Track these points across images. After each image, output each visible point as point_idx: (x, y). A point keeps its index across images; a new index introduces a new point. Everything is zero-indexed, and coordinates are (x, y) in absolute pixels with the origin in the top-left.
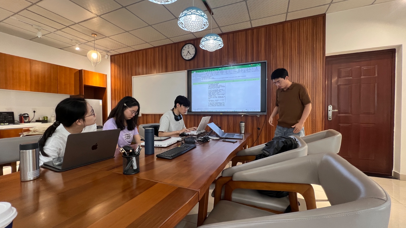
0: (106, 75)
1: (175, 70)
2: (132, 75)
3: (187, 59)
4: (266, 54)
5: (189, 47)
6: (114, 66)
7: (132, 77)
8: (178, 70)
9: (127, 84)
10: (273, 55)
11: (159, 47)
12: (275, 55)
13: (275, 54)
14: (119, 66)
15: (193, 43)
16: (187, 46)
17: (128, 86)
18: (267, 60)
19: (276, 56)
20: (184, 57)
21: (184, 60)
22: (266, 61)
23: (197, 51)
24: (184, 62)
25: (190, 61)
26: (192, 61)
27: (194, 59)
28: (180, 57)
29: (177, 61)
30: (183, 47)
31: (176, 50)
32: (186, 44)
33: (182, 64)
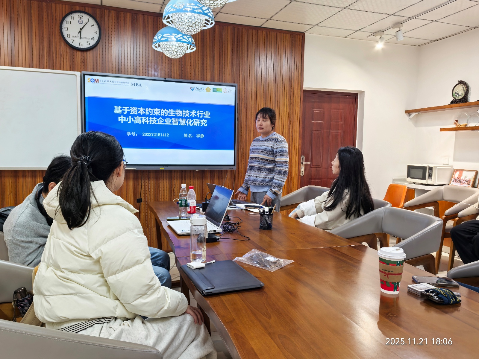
5: (83, 19)
8: (50, 69)
10: (243, 75)
18: (237, 83)
20: (69, 40)
23: (103, 35)
24: (66, 51)
25: (85, 53)
26: (88, 53)
27: (94, 49)
28: (55, 35)
29: (46, 45)
30: (67, 15)
31: (43, 18)
32: (74, 10)
33: (61, 55)
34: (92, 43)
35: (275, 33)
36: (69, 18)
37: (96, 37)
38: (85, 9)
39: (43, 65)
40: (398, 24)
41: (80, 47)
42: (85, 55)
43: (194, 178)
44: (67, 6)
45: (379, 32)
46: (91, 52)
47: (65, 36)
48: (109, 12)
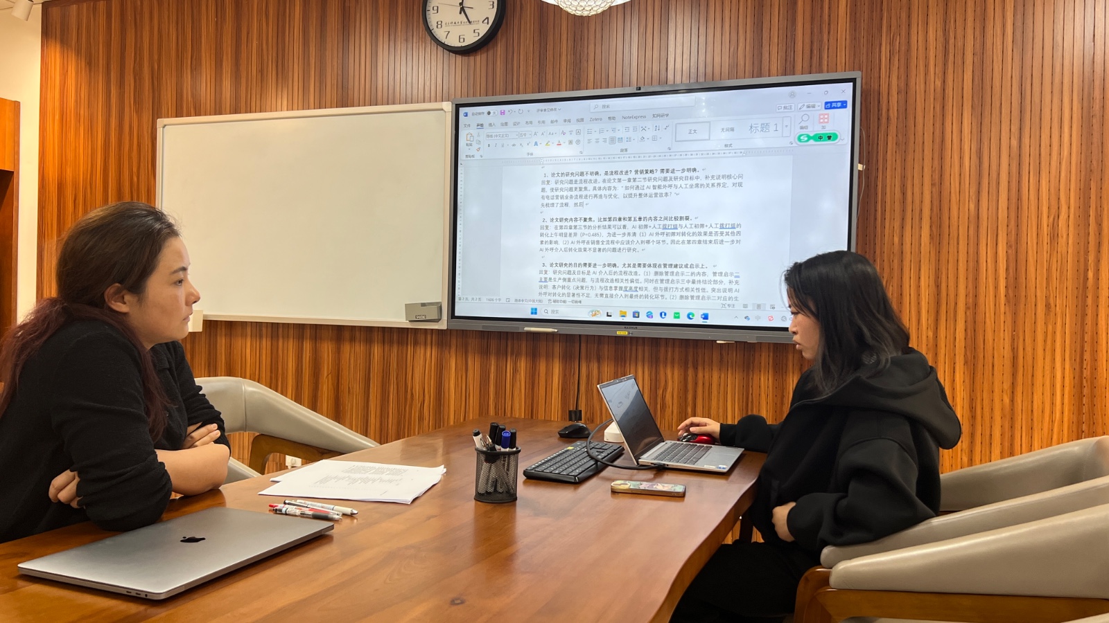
0: (17, 105)
2: (157, 114)
3: (453, 42)
4: (855, 38)
6: (58, 55)
7: (160, 122)
9: (130, 158)
10: (891, 43)
12: (903, 48)
13: (903, 40)
14: (90, 63)
17: (135, 169)
18: (860, 69)
19: (908, 50)
20: (440, 34)
21: (440, 49)
24: (436, 60)
25: (472, 58)
26: (478, 58)
27: (491, 44)
34: (483, 29)
37: (493, 14)
41: (464, 44)
42: (473, 62)
46: (484, 51)
47: (433, 26)
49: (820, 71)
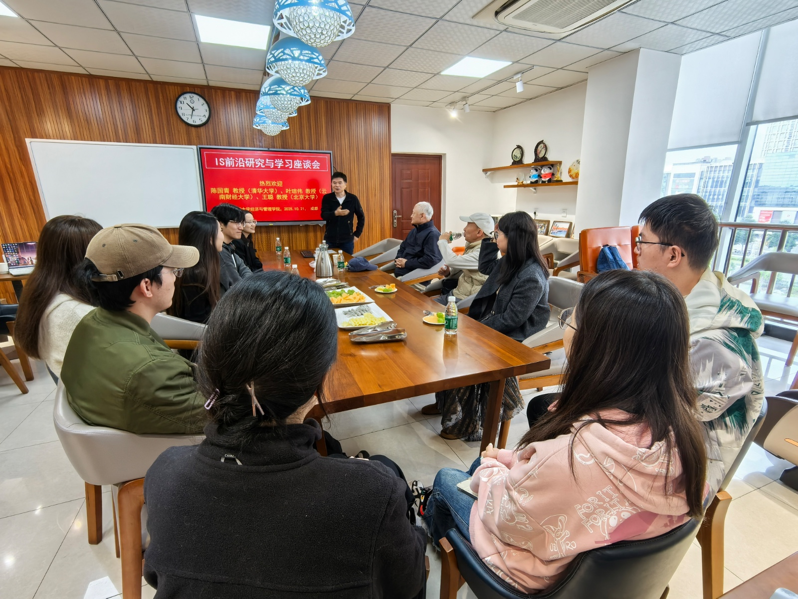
1: (163, 142)
2: (21, 135)
3: (190, 122)
5: (194, 99)
7: (27, 140)
8: (171, 144)
11: (106, 79)
15: (200, 94)
16: (187, 96)
20: (184, 118)
21: (184, 125)
22: (331, 152)
23: (213, 112)
24: (182, 128)
25: (199, 128)
26: (202, 128)
27: (207, 125)
28: (172, 115)
29: (165, 122)
30: (180, 96)
31: (159, 98)
32: (185, 91)
33: (178, 131)
34: (204, 120)
35: (364, 105)
36: (181, 99)
37: (207, 115)
38: (195, 90)
39: (165, 140)
40: (464, 98)
41: (194, 124)
42: (199, 130)
43: (300, 231)
44: (179, 87)
45: (452, 103)
46: (204, 127)
47: (181, 114)
48: (216, 92)
49: (319, 150)
